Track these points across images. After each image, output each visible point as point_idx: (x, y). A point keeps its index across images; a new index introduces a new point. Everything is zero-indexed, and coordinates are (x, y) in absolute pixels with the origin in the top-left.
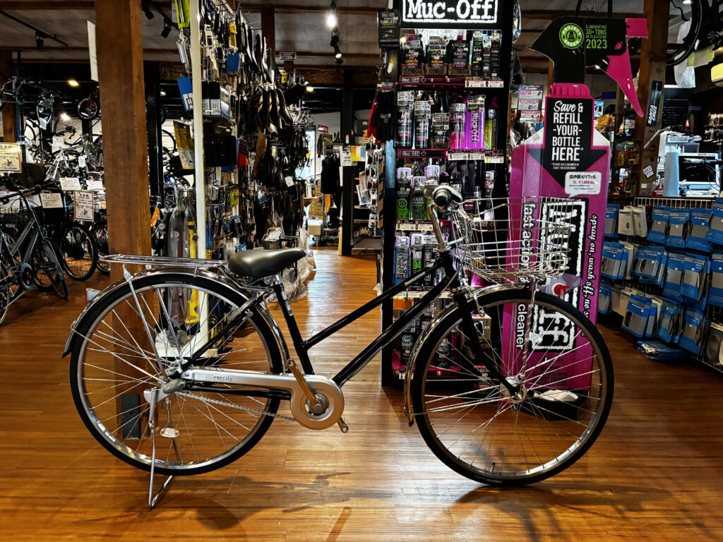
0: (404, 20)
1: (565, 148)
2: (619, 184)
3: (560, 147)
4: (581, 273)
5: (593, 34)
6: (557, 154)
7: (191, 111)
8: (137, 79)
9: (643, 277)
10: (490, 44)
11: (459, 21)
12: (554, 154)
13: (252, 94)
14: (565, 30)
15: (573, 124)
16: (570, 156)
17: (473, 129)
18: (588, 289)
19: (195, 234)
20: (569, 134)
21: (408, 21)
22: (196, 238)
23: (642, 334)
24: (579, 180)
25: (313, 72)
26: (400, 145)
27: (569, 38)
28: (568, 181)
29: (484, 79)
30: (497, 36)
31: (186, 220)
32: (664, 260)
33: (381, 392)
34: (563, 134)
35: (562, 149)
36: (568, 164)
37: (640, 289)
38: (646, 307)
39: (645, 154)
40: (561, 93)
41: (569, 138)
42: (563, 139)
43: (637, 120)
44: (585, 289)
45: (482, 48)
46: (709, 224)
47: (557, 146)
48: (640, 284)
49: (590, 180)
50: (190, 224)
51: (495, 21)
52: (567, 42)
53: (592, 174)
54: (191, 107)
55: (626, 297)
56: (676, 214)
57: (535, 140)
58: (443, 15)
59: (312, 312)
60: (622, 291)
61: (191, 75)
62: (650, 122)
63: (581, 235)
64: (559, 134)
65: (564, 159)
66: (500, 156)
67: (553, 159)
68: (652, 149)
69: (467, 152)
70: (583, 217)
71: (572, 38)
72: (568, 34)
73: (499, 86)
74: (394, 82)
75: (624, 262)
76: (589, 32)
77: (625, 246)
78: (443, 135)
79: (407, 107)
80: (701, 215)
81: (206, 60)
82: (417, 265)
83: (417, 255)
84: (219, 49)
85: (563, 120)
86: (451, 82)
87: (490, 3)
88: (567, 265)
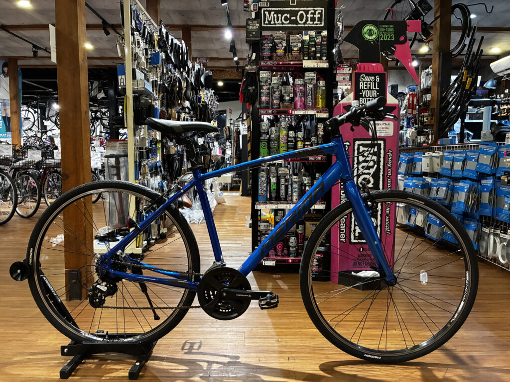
0: (263, 25)
5: (385, 31)
9: (438, 200)
11: (299, 25)
14: (366, 29)
15: (373, 90)
20: (370, 96)
21: (265, 26)
24: (379, 126)
25: (221, 71)
34: (366, 95)
40: (364, 70)
42: (367, 100)
45: (315, 42)
49: (386, 126)
51: (323, 25)
52: (367, 37)
53: (387, 123)
57: (348, 100)
58: (288, 22)
66: (327, 112)
70: (382, 151)
71: (370, 34)
72: (368, 31)
73: (325, 67)
75: (426, 190)
76: (382, 30)
77: (426, 180)
78: (289, 100)
79: (266, 81)
80: (473, 154)
81: (135, 55)
82: (274, 187)
83: (273, 180)
84: (146, 49)
85: (366, 87)
86: (294, 64)
87: (319, 13)
88: (372, 184)
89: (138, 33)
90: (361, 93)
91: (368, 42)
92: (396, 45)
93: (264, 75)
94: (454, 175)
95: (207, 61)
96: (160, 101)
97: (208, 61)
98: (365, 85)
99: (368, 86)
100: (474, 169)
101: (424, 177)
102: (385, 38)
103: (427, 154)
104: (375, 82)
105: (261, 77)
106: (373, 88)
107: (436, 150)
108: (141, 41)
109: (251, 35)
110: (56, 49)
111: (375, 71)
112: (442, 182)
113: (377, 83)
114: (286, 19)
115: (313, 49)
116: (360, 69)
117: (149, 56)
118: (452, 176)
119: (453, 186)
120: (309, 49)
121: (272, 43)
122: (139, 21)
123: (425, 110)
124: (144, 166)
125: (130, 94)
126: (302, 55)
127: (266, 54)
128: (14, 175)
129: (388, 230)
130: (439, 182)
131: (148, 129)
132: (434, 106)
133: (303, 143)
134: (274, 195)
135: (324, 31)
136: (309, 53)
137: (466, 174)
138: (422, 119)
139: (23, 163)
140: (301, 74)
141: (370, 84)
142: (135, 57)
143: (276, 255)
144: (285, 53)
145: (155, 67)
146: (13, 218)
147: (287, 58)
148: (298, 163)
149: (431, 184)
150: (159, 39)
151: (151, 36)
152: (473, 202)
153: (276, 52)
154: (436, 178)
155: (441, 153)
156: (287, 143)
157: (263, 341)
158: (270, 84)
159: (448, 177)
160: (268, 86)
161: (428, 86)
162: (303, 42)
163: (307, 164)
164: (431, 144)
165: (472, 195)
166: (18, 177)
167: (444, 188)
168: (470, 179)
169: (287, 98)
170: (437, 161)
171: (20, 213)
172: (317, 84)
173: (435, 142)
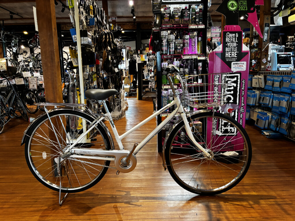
0: (163, 1)
1: (231, 52)
2: (252, 66)
3: (229, 52)
4: (239, 103)
5: (242, 4)
6: (228, 55)
7: (76, 43)
8: (54, 30)
9: (263, 104)
10: (199, 10)
12: (226, 55)
13: (100, 34)
14: (230, 3)
15: (234, 42)
16: (233, 56)
17: (192, 46)
18: (242, 110)
19: (80, 93)
20: (232, 46)
22: (80, 95)
23: (263, 127)
24: (237, 65)
25: (124, 25)
26: (163, 53)
27: (232, 6)
28: (232, 66)
29: (197, 25)
30: (201, 6)
31: (76, 87)
32: (272, 97)
33: (158, 154)
34: (230, 46)
35: (230, 52)
36: (232, 59)
37: (262, 109)
38: (265, 116)
39: (263, 53)
40: (229, 29)
41: (233, 48)
42: (230, 49)
43: (259, 40)
44: (240, 110)
45: (195, 12)
46: (290, 81)
47: (228, 51)
48: (262, 107)
49: (242, 65)
50: (78, 89)
51: (200, 0)
52: (231, 8)
53: (242, 62)
54: (76, 41)
55: (256, 112)
56: (277, 78)
57: (218, 49)
59: (128, 123)
60: (255, 110)
61: (75, 27)
62: (264, 40)
63: (238, 88)
64: (228, 46)
65: (231, 57)
66: (204, 56)
67: (226, 57)
68: (266, 51)
69: (190, 55)
70: (239, 80)
71: (233, 6)
72: (231, 5)
73: (203, 28)
74: (159, 27)
76: (240, 3)
77: (255, 92)
79: (165, 37)
80: (287, 78)
81: (81, 21)
83: (171, 98)
84: (86, 16)
89: (82, 7)
91: (231, 11)
93: (164, 33)
97: (116, 19)
99: (231, 40)
102: (242, 9)
103: (255, 77)
107: (261, 74)
110: (37, 22)
111: (236, 30)
112: (266, 94)
113: (236, 38)
115: (194, 16)
116: (226, 29)
117: (88, 21)
118: (273, 90)
133: (188, 75)
137: (283, 90)
140: (187, 33)
154: (262, 91)
159: (270, 91)
169: (179, 47)
170: (262, 81)
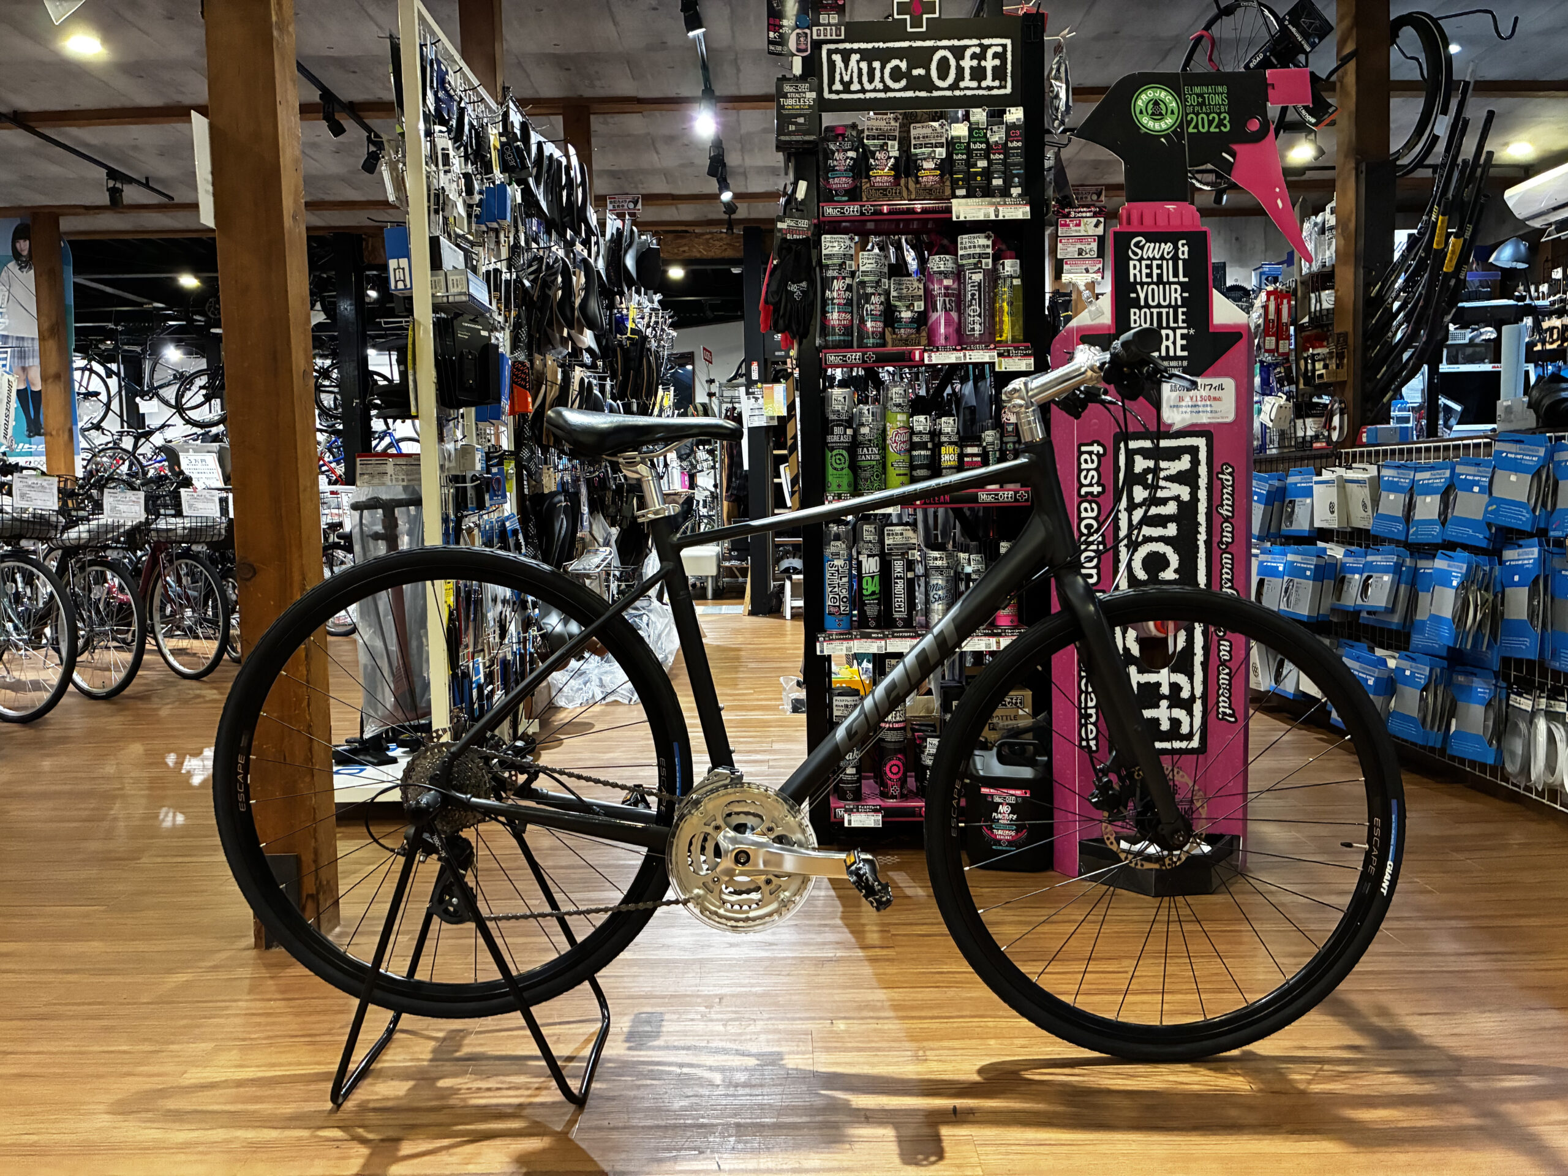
0: (826, 95)
5: (1201, 105)
8: (291, 221)
9: (1369, 613)
10: (1003, 134)
11: (936, 94)
14: (1143, 99)
15: (1170, 283)
16: (1167, 348)
20: (1162, 303)
21: (834, 97)
24: (1190, 394)
25: (680, 235)
27: (1153, 114)
28: (1168, 398)
29: (992, 203)
34: (1150, 302)
40: (1142, 223)
41: (1164, 311)
42: (1152, 314)
45: (987, 142)
46: (1488, 489)
51: (1008, 90)
52: (1148, 123)
53: (1216, 382)
56: (1425, 475)
57: (1094, 315)
58: (903, 83)
64: (1142, 303)
66: (1026, 355)
69: (961, 350)
70: (1203, 470)
71: (1157, 114)
72: (1150, 106)
73: (1020, 217)
74: (809, 217)
75: (1329, 584)
76: (1192, 100)
77: (1329, 552)
78: (913, 320)
79: (842, 265)
80: (1472, 470)
81: (437, 196)
82: (870, 587)
83: (871, 565)
84: (467, 176)
85: (1149, 275)
86: (924, 211)
87: (996, 56)
88: (1176, 571)
89: (444, 129)
90: (1133, 295)
91: (1152, 138)
92: (1235, 147)
93: (833, 245)
94: (1416, 535)
95: (636, 203)
96: (507, 332)
97: (639, 206)
98: (1145, 271)
99: (1156, 271)
100: (1480, 517)
101: (1320, 544)
102: (1202, 124)
103: (1327, 475)
104: (1175, 258)
105: (824, 252)
106: (1172, 279)
107: (1354, 461)
108: (452, 153)
109: (792, 128)
110: (213, 185)
111: (1175, 226)
112: (1379, 558)
113: (1180, 263)
114: (896, 74)
115: (982, 164)
116: (1129, 222)
117: (477, 198)
118: (1412, 538)
119: (1416, 570)
120: (970, 163)
121: (856, 150)
122: (447, 92)
123: (1318, 340)
124: (470, 531)
125: (424, 315)
126: (948, 183)
127: (840, 182)
128: (62, 568)
129: (1228, 711)
130: (1369, 558)
131: (479, 418)
132: (1345, 325)
133: (957, 450)
134: (872, 611)
135: (1013, 109)
136: (969, 177)
137: (1454, 533)
138: (1310, 367)
139: (89, 531)
140: (945, 242)
141: (1160, 267)
142: (438, 201)
143: (884, 795)
144: (897, 177)
145: (492, 229)
146: (64, 700)
147: (905, 194)
148: (941, 511)
149: (1343, 565)
150: (502, 144)
151: (480, 136)
152: (1479, 616)
153: (868, 177)
154: (1360, 545)
155: (1373, 470)
156: (910, 451)
157: (871, 1060)
158: (853, 274)
159: (1398, 543)
160: (848, 281)
161: (1324, 266)
162: (951, 144)
163: (968, 513)
164: (1341, 444)
165: (1476, 597)
166: (74, 575)
167: (1386, 578)
168: (1465, 547)
169: (906, 315)
170: (1363, 493)
171: (84, 685)
172: (995, 269)
173: (1352, 438)
